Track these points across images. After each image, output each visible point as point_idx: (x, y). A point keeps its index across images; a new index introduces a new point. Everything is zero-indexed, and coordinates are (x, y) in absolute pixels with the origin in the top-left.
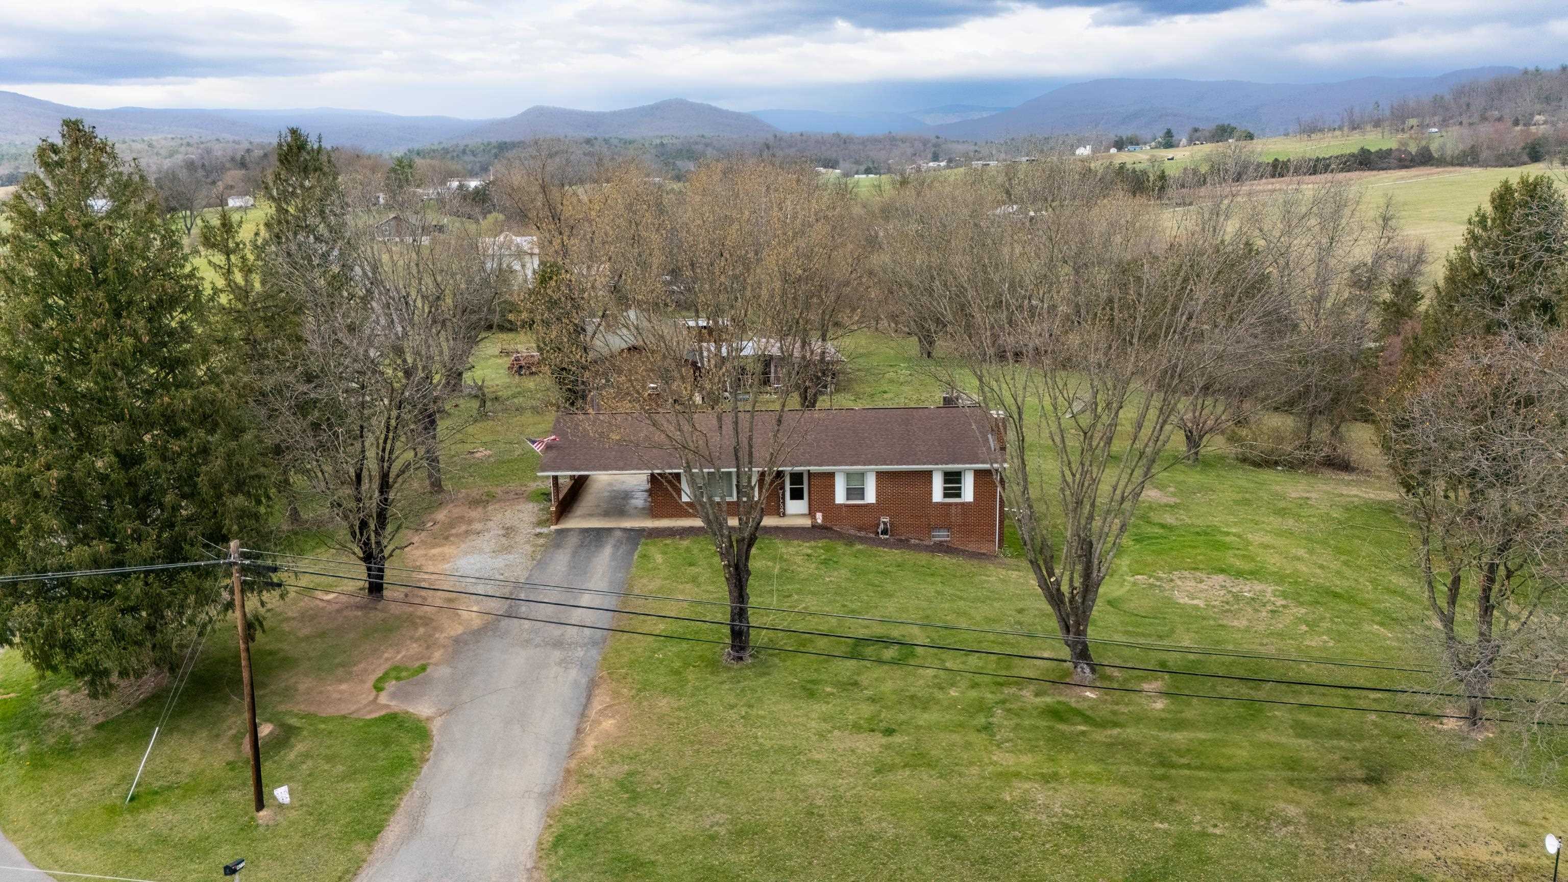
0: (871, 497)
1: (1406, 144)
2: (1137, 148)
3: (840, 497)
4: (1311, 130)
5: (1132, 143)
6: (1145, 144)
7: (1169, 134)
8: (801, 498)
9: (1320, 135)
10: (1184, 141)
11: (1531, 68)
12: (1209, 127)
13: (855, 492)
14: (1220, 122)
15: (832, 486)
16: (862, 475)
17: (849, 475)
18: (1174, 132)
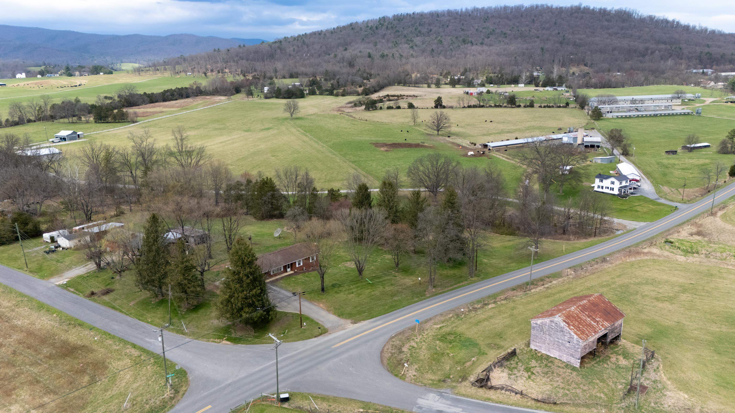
0: (302, 264)
2: (52, 75)
3: (297, 266)
5: (48, 73)
8: (290, 268)
10: (77, 72)
13: (299, 264)
15: (296, 264)
16: (300, 261)
17: (298, 261)
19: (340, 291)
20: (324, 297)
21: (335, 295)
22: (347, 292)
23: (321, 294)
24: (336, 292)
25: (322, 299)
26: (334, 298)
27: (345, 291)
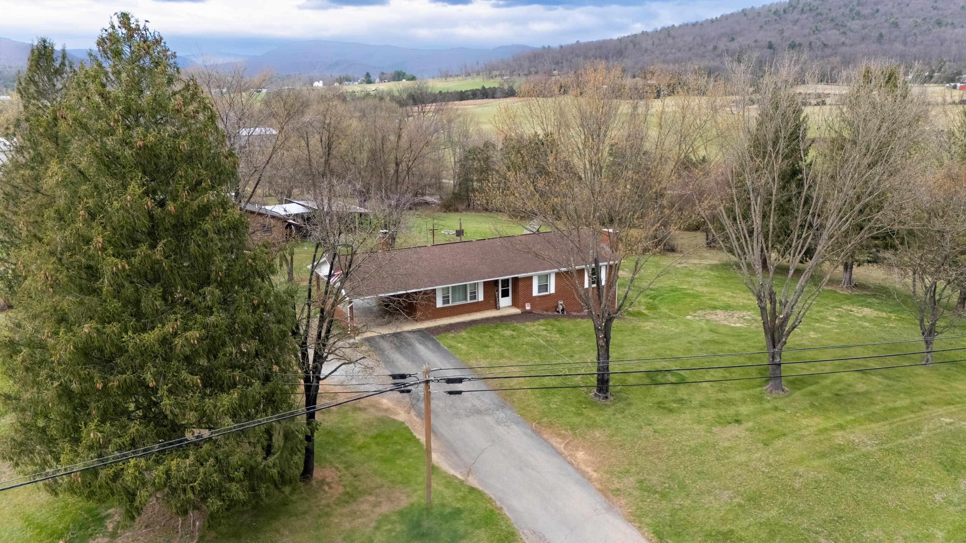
0: (552, 289)
1: (502, 85)
2: (351, 83)
3: (535, 293)
4: (446, 76)
5: (347, 80)
6: (354, 81)
7: (368, 75)
8: (508, 295)
9: (451, 79)
10: (378, 80)
11: (546, 46)
12: (390, 71)
13: (543, 287)
14: (396, 70)
15: (531, 285)
16: (547, 276)
17: (540, 277)
18: (371, 74)
19: (681, 401)
20: (600, 419)
21: (654, 417)
22: (710, 413)
23: (592, 404)
24: (660, 406)
25: (593, 425)
26: (647, 431)
27: (702, 405)
